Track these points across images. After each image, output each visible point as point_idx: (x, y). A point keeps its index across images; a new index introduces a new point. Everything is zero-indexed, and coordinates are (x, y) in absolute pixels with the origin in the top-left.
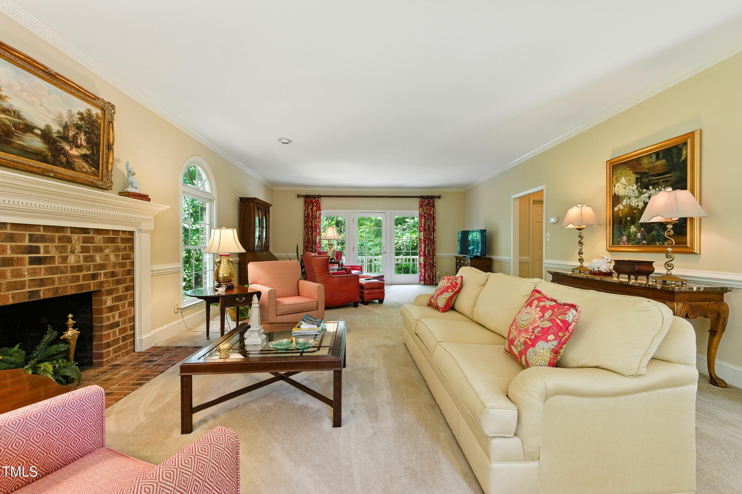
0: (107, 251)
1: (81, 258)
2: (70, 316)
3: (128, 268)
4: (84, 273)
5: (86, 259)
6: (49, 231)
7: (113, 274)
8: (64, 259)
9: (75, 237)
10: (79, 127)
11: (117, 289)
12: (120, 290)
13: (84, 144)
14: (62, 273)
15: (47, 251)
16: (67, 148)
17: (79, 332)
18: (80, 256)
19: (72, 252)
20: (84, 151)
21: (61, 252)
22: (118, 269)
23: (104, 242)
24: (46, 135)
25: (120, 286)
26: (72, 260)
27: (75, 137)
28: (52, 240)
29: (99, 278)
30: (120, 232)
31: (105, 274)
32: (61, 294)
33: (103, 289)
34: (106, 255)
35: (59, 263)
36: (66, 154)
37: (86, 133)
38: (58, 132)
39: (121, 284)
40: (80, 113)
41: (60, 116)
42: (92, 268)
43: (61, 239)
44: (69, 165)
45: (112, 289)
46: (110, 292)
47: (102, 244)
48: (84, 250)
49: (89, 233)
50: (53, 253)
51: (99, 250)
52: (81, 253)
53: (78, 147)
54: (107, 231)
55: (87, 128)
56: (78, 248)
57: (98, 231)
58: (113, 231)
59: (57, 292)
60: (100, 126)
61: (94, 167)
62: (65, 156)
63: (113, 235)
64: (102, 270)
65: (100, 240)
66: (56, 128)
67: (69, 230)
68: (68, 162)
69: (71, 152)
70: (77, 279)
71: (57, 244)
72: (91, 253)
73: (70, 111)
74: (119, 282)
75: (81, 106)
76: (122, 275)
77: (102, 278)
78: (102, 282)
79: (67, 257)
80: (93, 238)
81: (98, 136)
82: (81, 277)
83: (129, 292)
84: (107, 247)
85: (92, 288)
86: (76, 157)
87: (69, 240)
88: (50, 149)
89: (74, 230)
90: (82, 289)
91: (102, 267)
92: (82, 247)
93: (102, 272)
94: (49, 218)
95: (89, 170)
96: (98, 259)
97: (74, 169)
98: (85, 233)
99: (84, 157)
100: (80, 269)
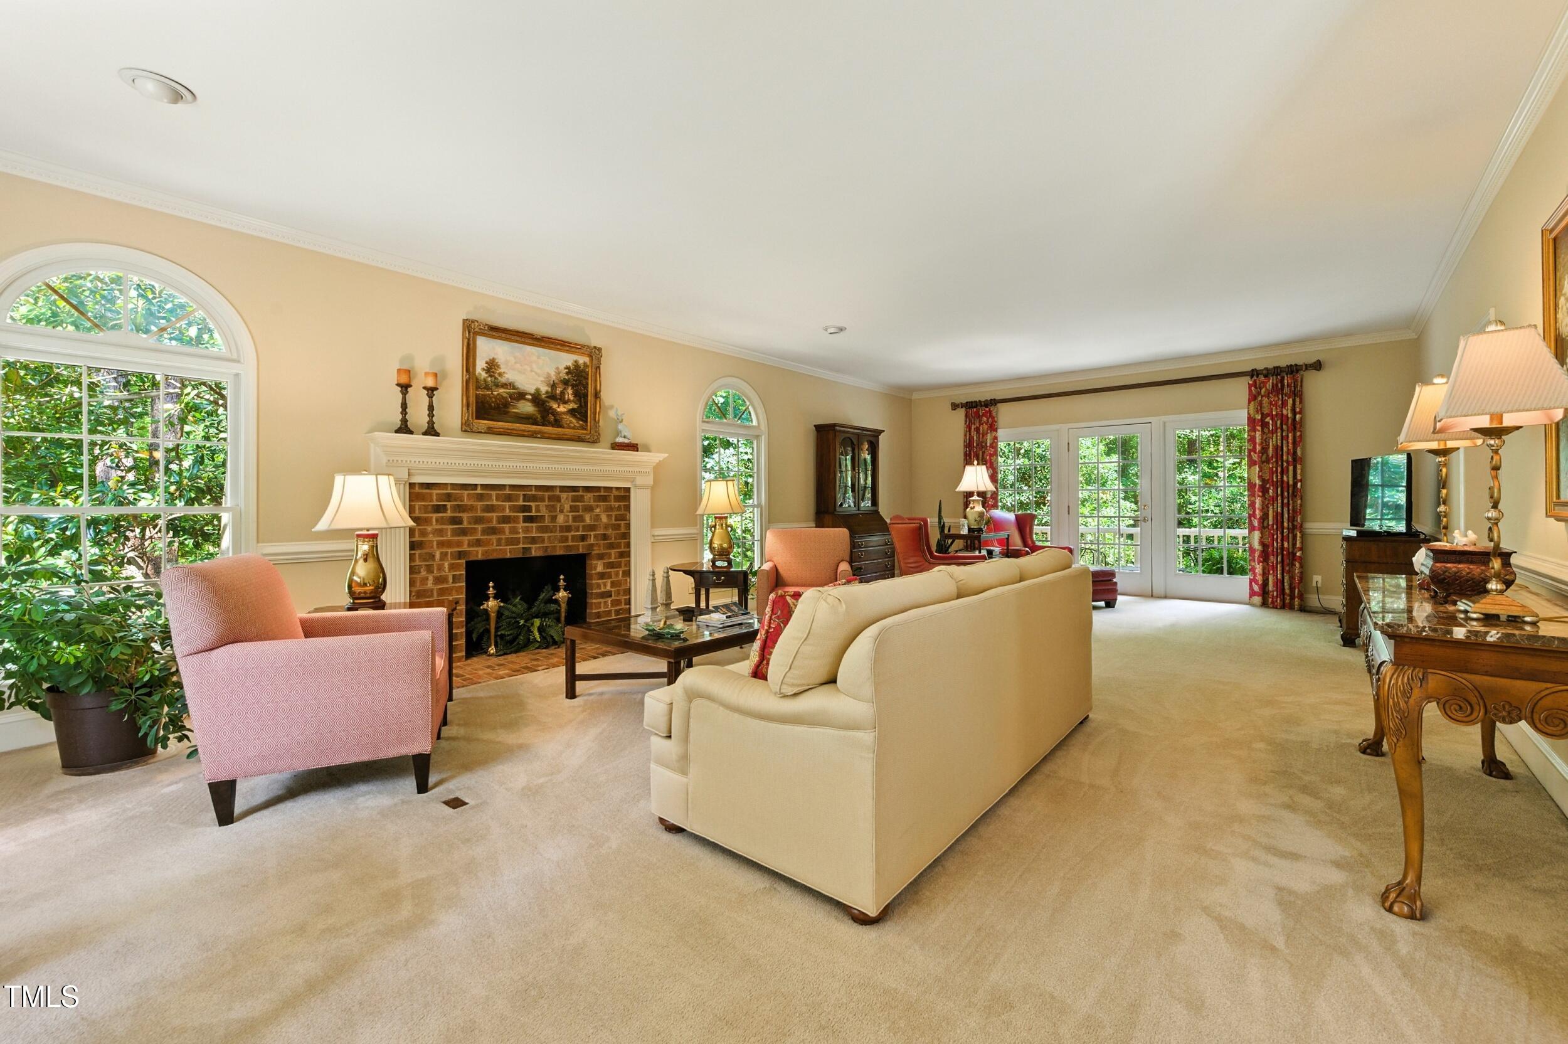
0: (598, 510)
1: (571, 518)
2: (562, 577)
3: (623, 530)
4: (573, 533)
5: (575, 519)
6: (540, 491)
7: (605, 537)
8: (554, 518)
9: (564, 495)
10: (565, 383)
11: (610, 554)
12: (613, 556)
13: (572, 398)
14: (551, 532)
15: (538, 510)
16: (555, 406)
17: (570, 596)
18: (568, 516)
19: (561, 511)
20: (572, 406)
21: (550, 511)
22: (610, 532)
23: (594, 501)
24: (536, 399)
25: (613, 551)
26: (561, 519)
27: (562, 393)
28: (543, 500)
29: (588, 540)
30: (614, 490)
31: (595, 536)
32: (550, 553)
33: (593, 552)
34: (597, 515)
35: (548, 522)
36: (554, 413)
37: (573, 386)
38: (547, 392)
39: (613, 548)
40: (567, 368)
41: (549, 376)
42: (581, 529)
43: (550, 498)
44: (557, 423)
45: (603, 554)
46: (601, 557)
47: (592, 503)
48: (573, 509)
49: (578, 491)
50: (544, 512)
51: (590, 509)
52: (570, 512)
53: (565, 402)
54: (598, 489)
55: (574, 380)
56: (567, 507)
57: (588, 489)
58: (605, 488)
59: (546, 551)
60: (588, 375)
61: (582, 420)
62: (553, 415)
63: (604, 492)
64: (592, 531)
65: (590, 498)
66: (544, 389)
67: (558, 489)
68: (556, 420)
69: (558, 410)
70: (566, 539)
71: (547, 503)
72: (581, 513)
73: (557, 368)
74: (611, 546)
75: (567, 360)
76: (615, 539)
77: (592, 541)
78: (592, 545)
79: (556, 516)
80: (582, 496)
81: (586, 387)
82: (570, 538)
83: (624, 559)
84: (597, 506)
85: (581, 550)
86: (564, 413)
87: (558, 499)
88: (539, 411)
89: (564, 489)
90: (570, 551)
91: (592, 528)
92: (571, 506)
93: (592, 533)
94: (536, 478)
95: (577, 425)
96: (588, 519)
97: (561, 427)
98: (574, 491)
99: (572, 412)
100: (568, 529)
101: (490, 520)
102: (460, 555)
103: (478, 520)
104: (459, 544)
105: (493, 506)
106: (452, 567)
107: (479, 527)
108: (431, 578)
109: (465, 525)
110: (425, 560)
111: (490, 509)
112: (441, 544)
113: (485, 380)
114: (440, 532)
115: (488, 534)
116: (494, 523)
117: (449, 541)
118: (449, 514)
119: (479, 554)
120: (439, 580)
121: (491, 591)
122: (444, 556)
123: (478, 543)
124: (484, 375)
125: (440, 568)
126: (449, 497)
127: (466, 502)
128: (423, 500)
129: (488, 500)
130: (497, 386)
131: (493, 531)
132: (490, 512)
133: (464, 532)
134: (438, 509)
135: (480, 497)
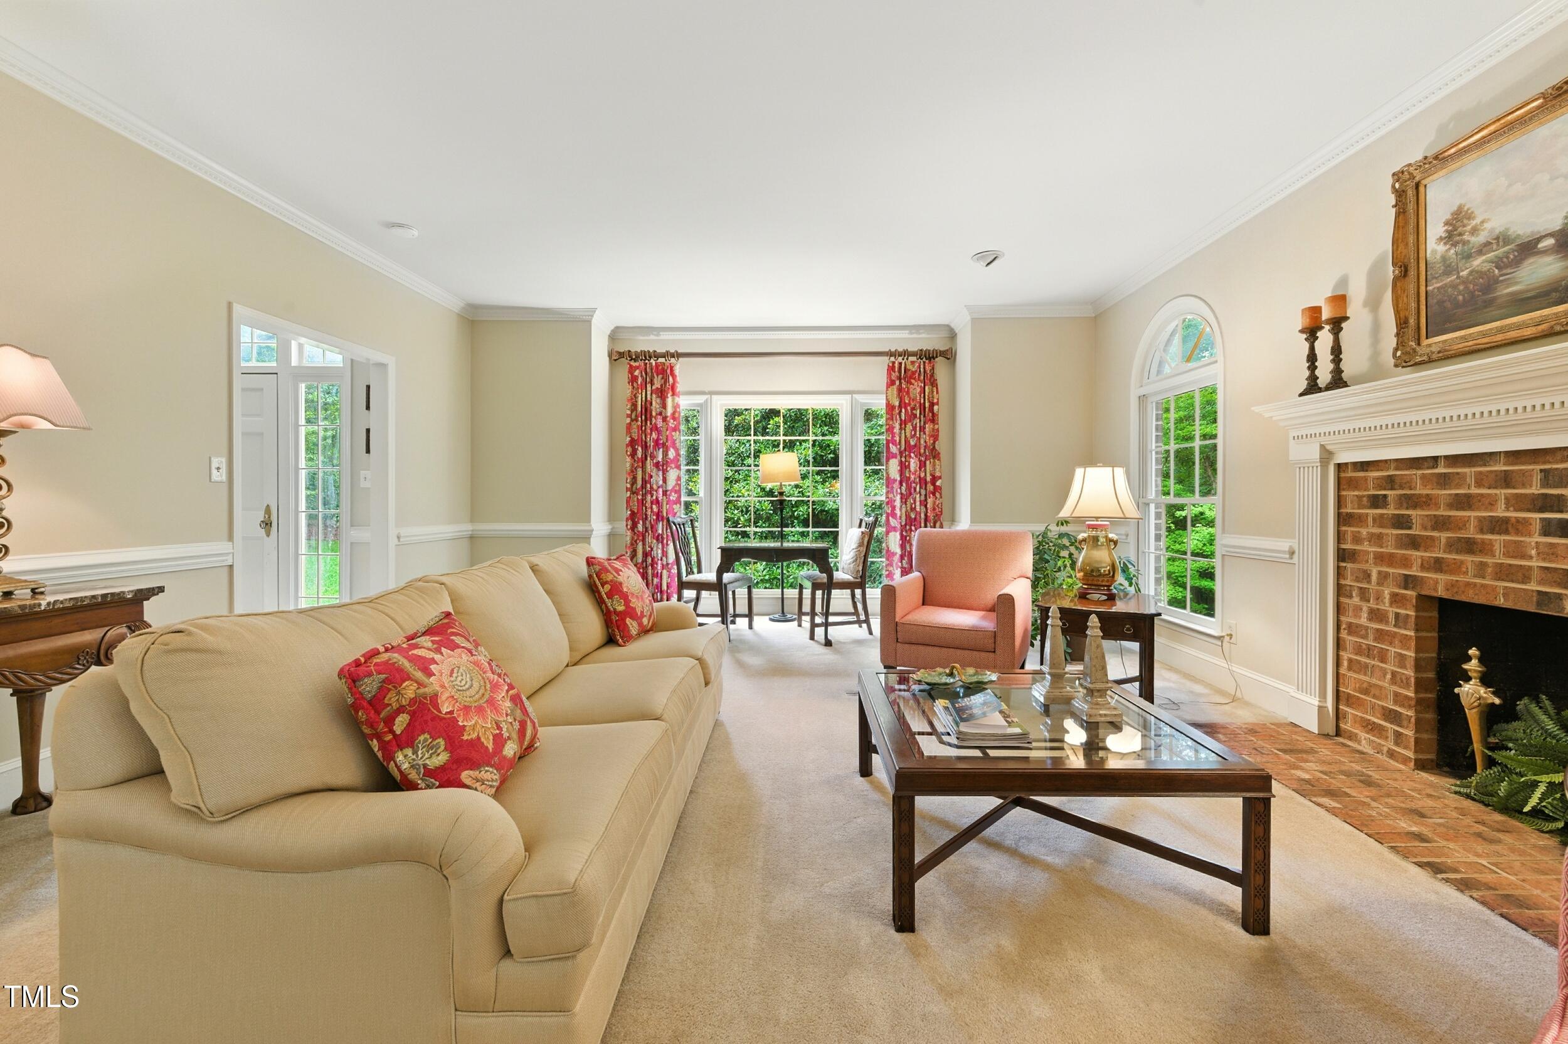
101: (1462, 525)
102: (1408, 581)
103: (1440, 524)
104: (1406, 562)
105: (1468, 496)
106: (1396, 599)
107: (1443, 536)
108: (1365, 609)
109: (1415, 531)
110: (1357, 580)
111: (1464, 502)
112: (1380, 558)
113: (1444, 259)
114: (1378, 539)
115: (1458, 552)
116: (1471, 532)
117: (1391, 555)
118: (1391, 511)
119: (1440, 585)
120: (1376, 615)
121: (1473, 666)
122: (1383, 577)
123: (1438, 565)
124: (1441, 248)
125: (1379, 598)
126: (1390, 482)
127: (1420, 490)
128: (1356, 488)
129: (1458, 486)
130: (1468, 257)
131: (1470, 546)
132: (1463, 509)
133: (1414, 543)
134: (1377, 502)
135: (1444, 481)
